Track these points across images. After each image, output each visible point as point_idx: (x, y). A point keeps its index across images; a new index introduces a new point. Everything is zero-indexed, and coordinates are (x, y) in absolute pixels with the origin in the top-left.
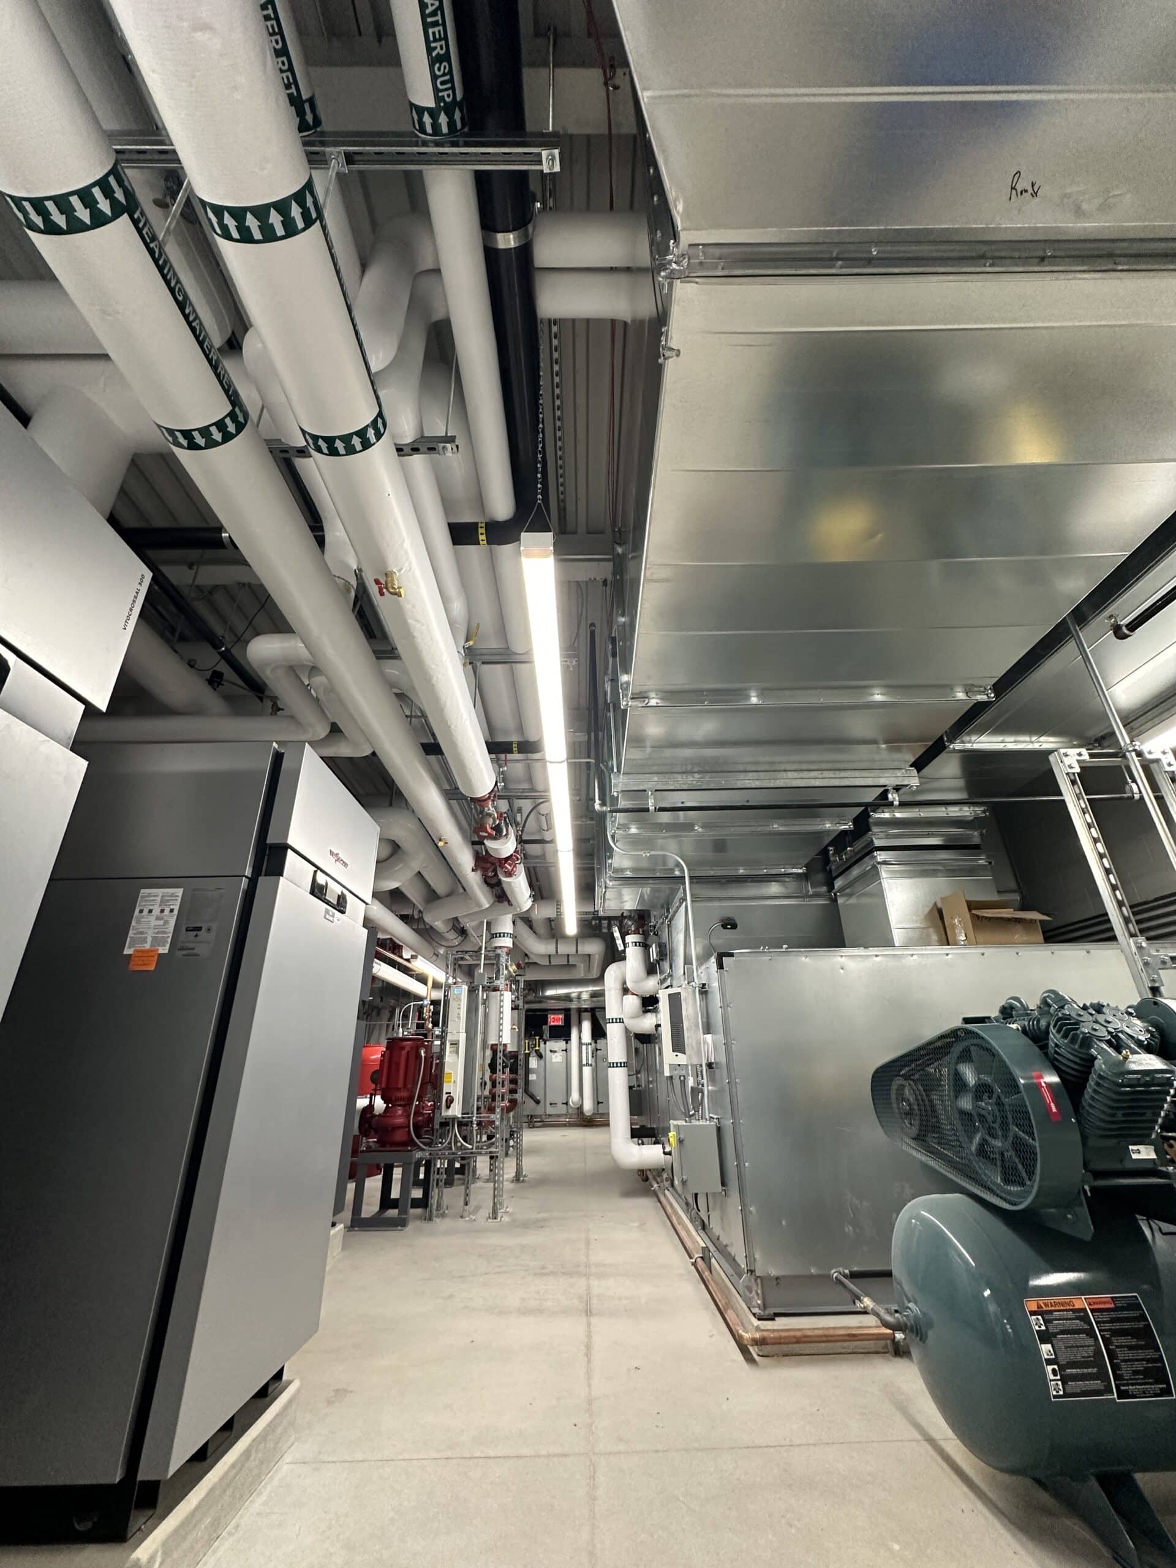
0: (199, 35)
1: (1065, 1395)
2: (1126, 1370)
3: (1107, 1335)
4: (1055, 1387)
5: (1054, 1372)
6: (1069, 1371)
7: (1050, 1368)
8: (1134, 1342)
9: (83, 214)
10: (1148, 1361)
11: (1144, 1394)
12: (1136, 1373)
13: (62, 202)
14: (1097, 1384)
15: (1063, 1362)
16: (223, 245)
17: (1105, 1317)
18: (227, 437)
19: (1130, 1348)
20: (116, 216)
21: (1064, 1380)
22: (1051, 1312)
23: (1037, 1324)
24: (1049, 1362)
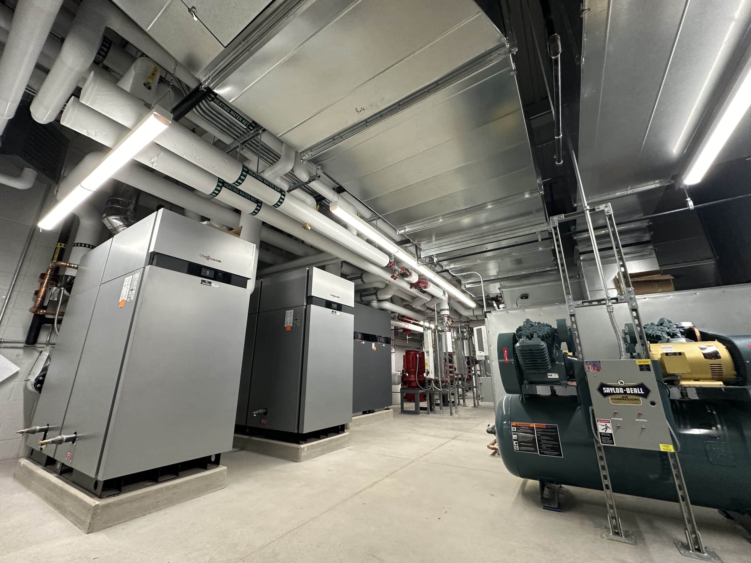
0: (215, 168)
1: (520, 450)
2: (544, 446)
3: (539, 435)
4: (516, 447)
5: (516, 443)
6: (521, 444)
7: (515, 442)
8: (549, 438)
9: (217, 192)
10: (553, 445)
11: (550, 454)
12: (548, 447)
13: (214, 192)
14: (532, 449)
15: (519, 441)
16: (238, 187)
17: (539, 430)
18: (259, 210)
19: (547, 440)
20: (221, 189)
21: (520, 446)
22: (520, 427)
23: (514, 429)
24: (515, 440)
